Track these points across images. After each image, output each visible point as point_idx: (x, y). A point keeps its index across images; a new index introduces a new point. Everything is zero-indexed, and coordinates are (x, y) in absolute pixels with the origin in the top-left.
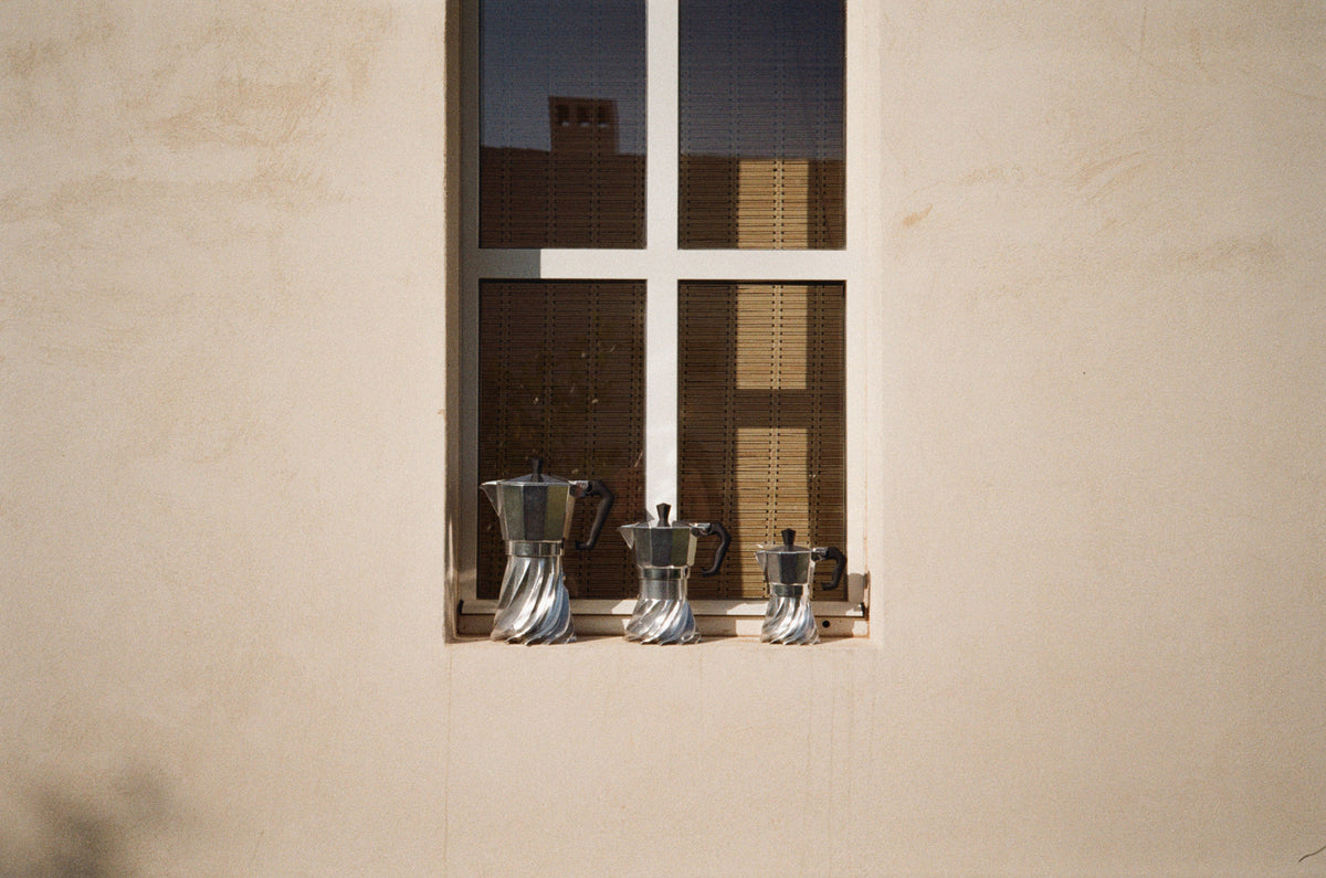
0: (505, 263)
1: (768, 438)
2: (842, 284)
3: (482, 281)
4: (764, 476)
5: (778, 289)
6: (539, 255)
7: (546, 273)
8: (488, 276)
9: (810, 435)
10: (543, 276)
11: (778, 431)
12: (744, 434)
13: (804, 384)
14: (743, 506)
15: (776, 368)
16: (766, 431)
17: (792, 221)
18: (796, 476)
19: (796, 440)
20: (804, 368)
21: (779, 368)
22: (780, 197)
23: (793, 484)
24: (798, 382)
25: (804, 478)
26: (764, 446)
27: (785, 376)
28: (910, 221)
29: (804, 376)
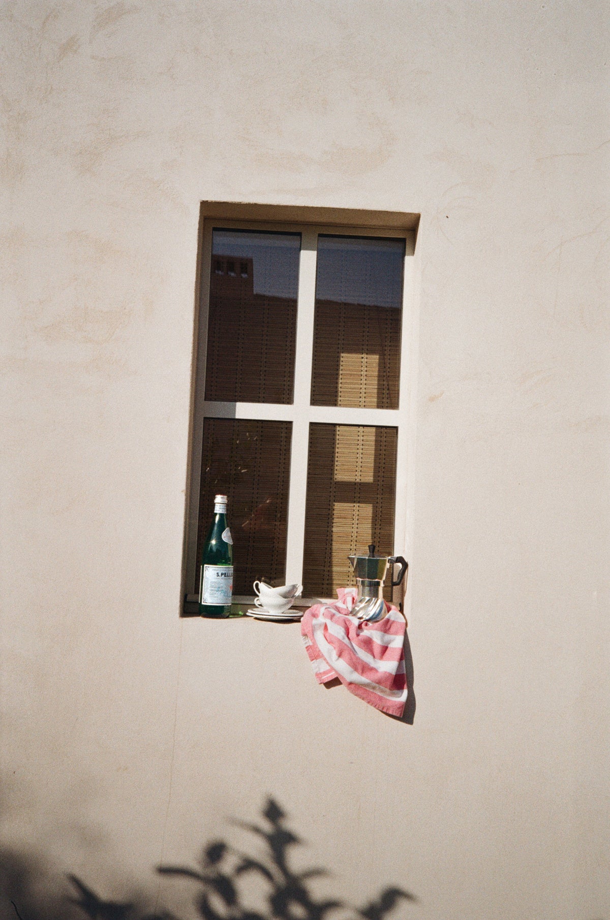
0: (218, 409)
1: (353, 508)
2: (396, 428)
3: (205, 418)
4: (350, 530)
5: (361, 429)
6: (235, 406)
7: (239, 415)
8: (208, 416)
9: (375, 508)
10: (237, 417)
11: (358, 504)
12: (338, 506)
13: (372, 478)
14: (335, 546)
15: (359, 469)
16: (352, 505)
17: (371, 387)
18: (366, 530)
19: (366, 510)
20: (373, 470)
21: (360, 469)
22: (364, 373)
23: (366, 535)
24: (369, 478)
25: (370, 531)
26: (350, 512)
27: (364, 473)
28: (432, 399)
29: (372, 474)
